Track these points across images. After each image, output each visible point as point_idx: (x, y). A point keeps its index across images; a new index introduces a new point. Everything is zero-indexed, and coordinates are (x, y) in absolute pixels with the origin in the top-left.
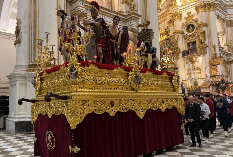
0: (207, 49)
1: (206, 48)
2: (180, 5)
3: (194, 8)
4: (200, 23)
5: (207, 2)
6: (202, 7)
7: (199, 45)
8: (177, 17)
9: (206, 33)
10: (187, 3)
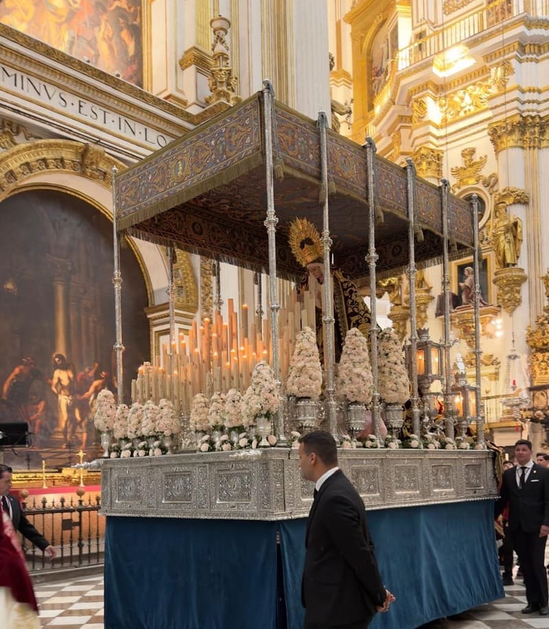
0: (525, 288)
1: (520, 285)
2: (438, 121)
3: (485, 132)
4: (504, 190)
5: (530, 113)
6: (511, 132)
7: (496, 274)
8: (424, 165)
9: (523, 230)
10: (462, 114)
